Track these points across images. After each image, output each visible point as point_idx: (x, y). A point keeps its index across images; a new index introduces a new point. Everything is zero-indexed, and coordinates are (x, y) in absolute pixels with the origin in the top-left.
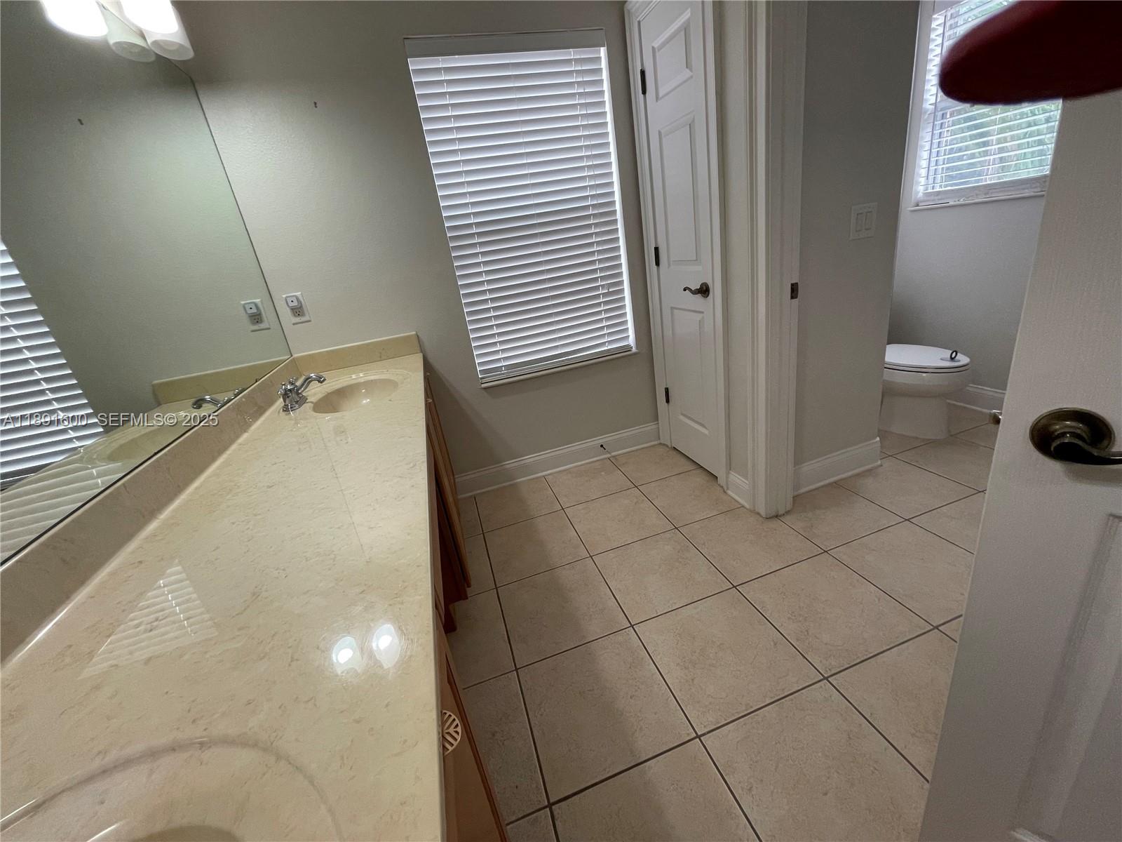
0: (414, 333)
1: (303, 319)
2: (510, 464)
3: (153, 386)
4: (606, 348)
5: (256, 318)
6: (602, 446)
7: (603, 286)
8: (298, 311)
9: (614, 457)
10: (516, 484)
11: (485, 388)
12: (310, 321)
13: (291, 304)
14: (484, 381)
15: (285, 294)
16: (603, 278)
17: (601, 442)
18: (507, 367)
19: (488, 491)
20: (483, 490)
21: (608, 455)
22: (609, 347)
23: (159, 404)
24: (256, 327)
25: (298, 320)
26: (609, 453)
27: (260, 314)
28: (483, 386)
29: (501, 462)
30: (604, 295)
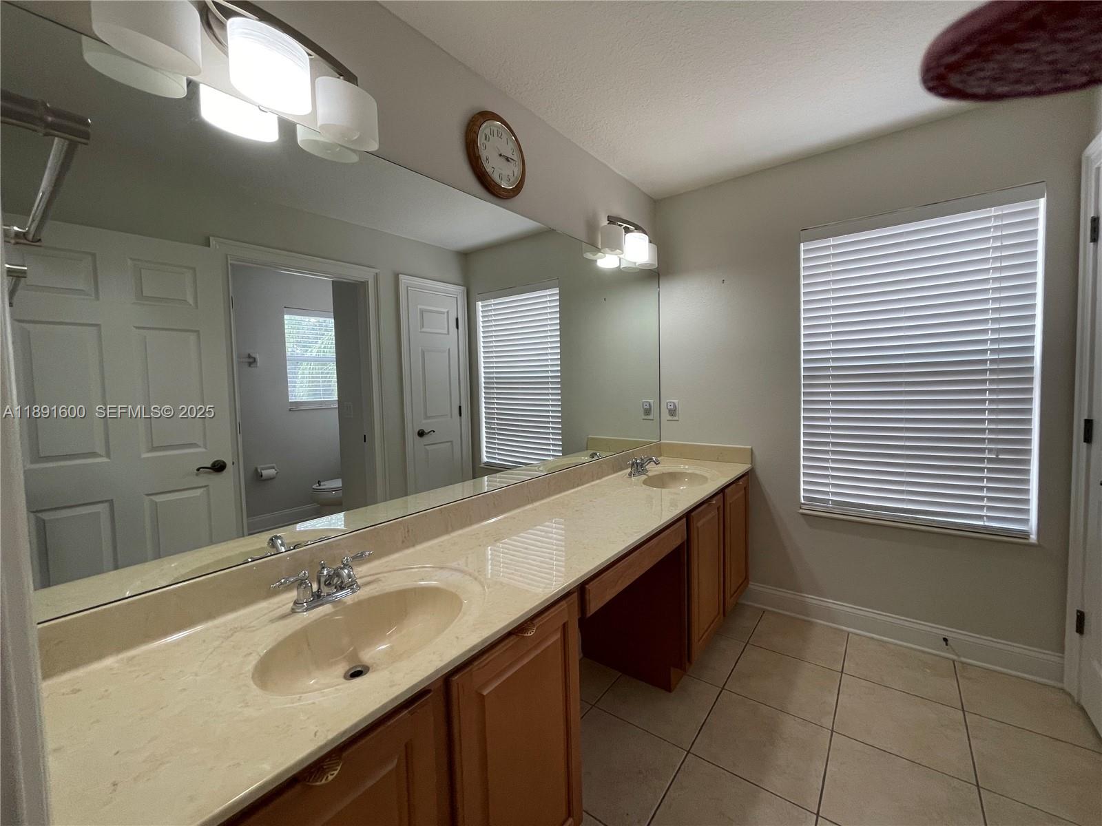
0: (750, 447)
1: (675, 418)
2: (812, 599)
3: (588, 438)
4: (981, 523)
5: (648, 412)
6: (945, 640)
7: (990, 450)
8: (673, 412)
9: (963, 663)
10: (811, 623)
11: (803, 514)
12: (678, 421)
13: (669, 407)
14: (804, 507)
15: (669, 400)
16: (991, 441)
17: (946, 634)
18: (835, 502)
19: (779, 613)
20: (777, 610)
21: (955, 657)
22: (987, 524)
23: (587, 450)
24: (646, 417)
25: (670, 418)
26: (957, 655)
27: (650, 410)
28: (801, 511)
29: (801, 592)
30: (990, 460)
